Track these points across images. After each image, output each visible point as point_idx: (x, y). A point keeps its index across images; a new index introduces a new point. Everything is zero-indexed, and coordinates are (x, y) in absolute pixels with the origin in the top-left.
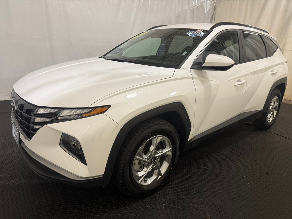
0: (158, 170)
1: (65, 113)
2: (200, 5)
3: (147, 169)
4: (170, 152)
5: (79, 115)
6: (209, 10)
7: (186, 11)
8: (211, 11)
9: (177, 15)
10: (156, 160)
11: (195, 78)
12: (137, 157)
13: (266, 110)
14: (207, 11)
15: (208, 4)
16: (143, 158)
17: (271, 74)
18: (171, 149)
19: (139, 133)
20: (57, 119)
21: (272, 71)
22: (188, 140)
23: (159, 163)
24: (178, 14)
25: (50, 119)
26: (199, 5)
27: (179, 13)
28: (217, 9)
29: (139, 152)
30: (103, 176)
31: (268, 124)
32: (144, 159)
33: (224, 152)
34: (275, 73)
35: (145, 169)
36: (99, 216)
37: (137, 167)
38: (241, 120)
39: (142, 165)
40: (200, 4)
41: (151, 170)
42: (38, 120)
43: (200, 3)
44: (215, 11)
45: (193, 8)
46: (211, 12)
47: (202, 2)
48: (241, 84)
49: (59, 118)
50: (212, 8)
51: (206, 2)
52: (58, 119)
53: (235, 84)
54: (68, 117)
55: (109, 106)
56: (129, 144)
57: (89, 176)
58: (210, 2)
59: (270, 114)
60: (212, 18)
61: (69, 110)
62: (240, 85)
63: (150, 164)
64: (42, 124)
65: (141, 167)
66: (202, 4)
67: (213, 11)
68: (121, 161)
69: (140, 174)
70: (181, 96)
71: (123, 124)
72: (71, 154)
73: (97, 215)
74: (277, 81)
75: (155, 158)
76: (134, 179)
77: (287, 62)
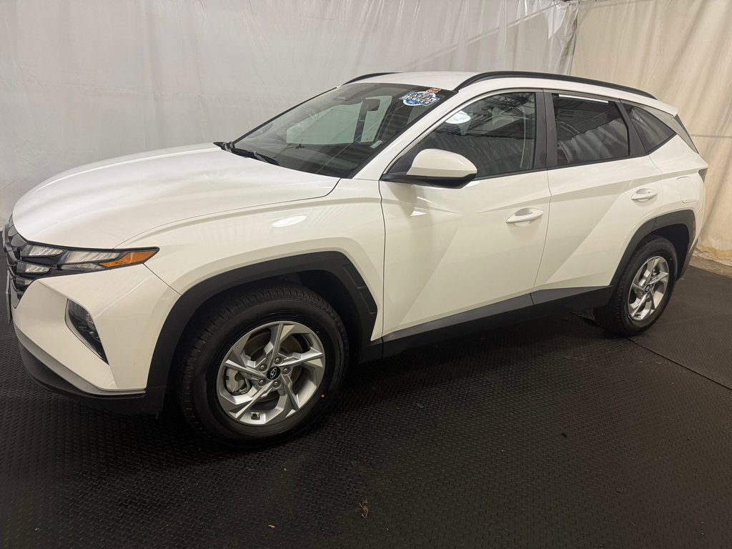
0: (286, 395)
1: (77, 258)
2: (536, 17)
3: (256, 391)
4: (319, 359)
5: (97, 263)
6: (562, 28)
7: (497, 31)
8: (566, 30)
9: (471, 42)
10: (281, 374)
11: (388, 201)
12: (229, 362)
13: (622, 287)
14: (555, 31)
15: (558, 13)
16: (244, 366)
17: (633, 200)
18: (321, 353)
19: (232, 311)
20: (59, 267)
21: (638, 192)
22: (372, 339)
23: (288, 381)
24: (475, 40)
25: (47, 269)
26: (534, 16)
27: (479, 36)
28: (581, 28)
29: (232, 351)
30: (144, 392)
31: (632, 324)
32: (247, 369)
33: (488, 379)
34: (650, 198)
35: (253, 390)
36: (143, 475)
37: (233, 384)
38: (534, 305)
39: (247, 382)
40: (535, 13)
41: (268, 394)
42: (31, 269)
43: (534, 11)
44: (575, 29)
45: (516, 23)
46: (565, 34)
47: (542, 8)
48: (532, 220)
49: (63, 267)
50: (570, 23)
51: (552, 8)
52: (61, 270)
53: (509, 220)
54: (79, 266)
55: (156, 249)
56: (207, 333)
57: (115, 388)
58: (564, 9)
59: (640, 299)
60: (567, 48)
61: (86, 253)
62: (526, 224)
63: (265, 382)
64: (34, 276)
65: (245, 386)
66: (543, 14)
67: (571, 31)
68: (187, 367)
69: (239, 400)
70: (344, 238)
71: (182, 289)
72: (85, 341)
73: (139, 473)
74: (656, 219)
75: (278, 370)
76: (222, 409)
77: (702, 173)
